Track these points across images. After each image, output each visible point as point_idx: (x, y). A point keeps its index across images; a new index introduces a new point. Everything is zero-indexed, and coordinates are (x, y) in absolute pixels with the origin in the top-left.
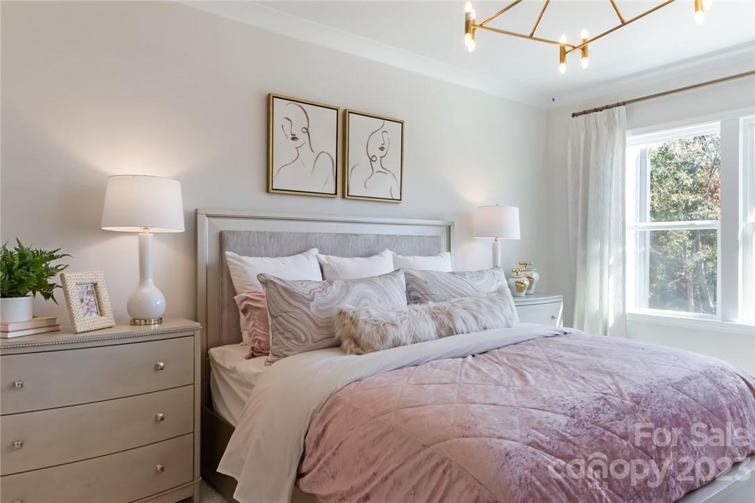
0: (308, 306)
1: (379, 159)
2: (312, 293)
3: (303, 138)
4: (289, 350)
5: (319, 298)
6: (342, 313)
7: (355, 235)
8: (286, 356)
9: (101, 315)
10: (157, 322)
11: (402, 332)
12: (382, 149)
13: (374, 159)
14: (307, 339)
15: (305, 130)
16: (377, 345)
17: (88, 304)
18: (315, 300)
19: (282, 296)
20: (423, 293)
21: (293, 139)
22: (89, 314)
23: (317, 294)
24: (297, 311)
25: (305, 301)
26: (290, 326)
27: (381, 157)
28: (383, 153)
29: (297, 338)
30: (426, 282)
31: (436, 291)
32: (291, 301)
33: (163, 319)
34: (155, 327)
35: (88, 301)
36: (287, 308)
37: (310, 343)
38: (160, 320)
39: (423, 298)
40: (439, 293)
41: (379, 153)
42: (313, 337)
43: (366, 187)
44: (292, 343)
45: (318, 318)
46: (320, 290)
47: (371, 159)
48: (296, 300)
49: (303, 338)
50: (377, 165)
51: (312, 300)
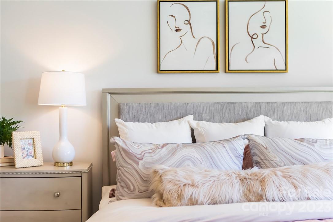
0: (137, 164)
1: (260, 36)
2: (143, 154)
3: (185, 28)
4: (122, 196)
5: (148, 158)
6: (156, 172)
7: (233, 103)
8: (121, 199)
9: (35, 158)
10: (68, 165)
11: (201, 194)
12: (263, 27)
13: (255, 36)
14: (134, 190)
15: (187, 22)
16: (174, 201)
17: (28, 151)
18: (144, 159)
19: (121, 155)
20: (263, 158)
21: (176, 30)
22: (27, 157)
23: (147, 155)
24: (130, 167)
25: (136, 159)
26: (124, 177)
27: (263, 34)
28: (264, 31)
29: (128, 188)
30: (267, 149)
31: (275, 158)
32: (126, 158)
33: (73, 163)
34: (67, 168)
35: (28, 149)
36: (124, 164)
37: (137, 192)
38: (71, 164)
39: (262, 163)
40: (278, 160)
41: (260, 31)
42: (139, 188)
43: (247, 62)
44: (124, 190)
45: (144, 173)
46: (151, 151)
47: (252, 38)
48: (130, 159)
49: (132, 188)
50: (258, 42)
51: (141, 159)
